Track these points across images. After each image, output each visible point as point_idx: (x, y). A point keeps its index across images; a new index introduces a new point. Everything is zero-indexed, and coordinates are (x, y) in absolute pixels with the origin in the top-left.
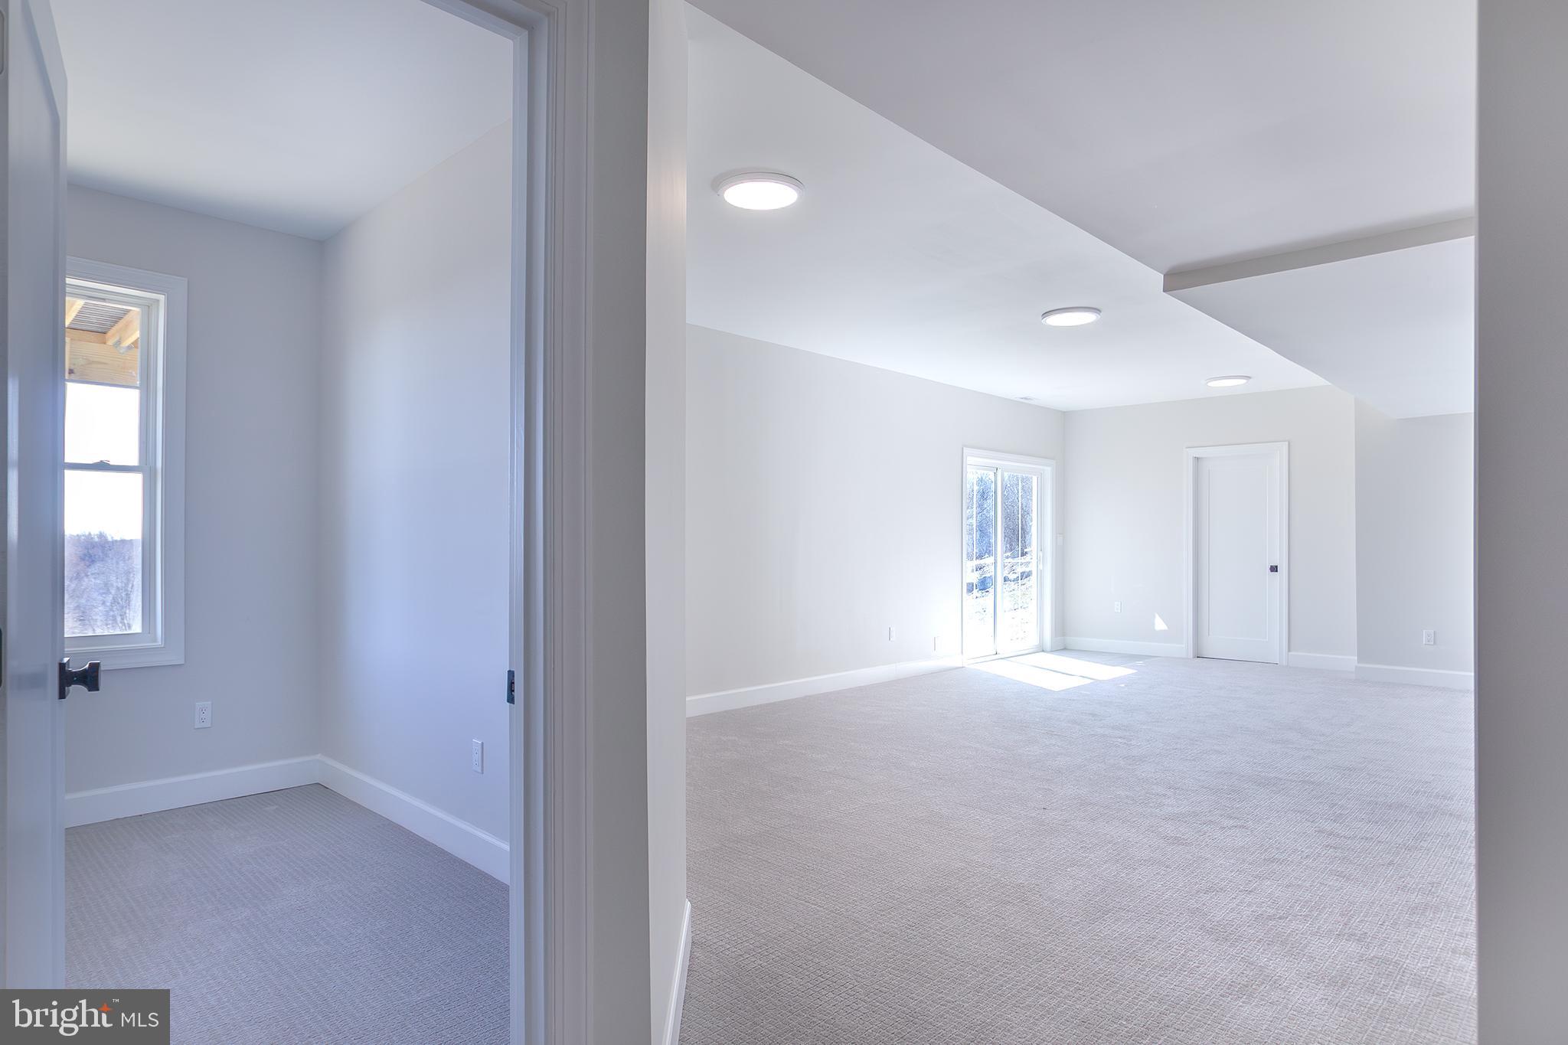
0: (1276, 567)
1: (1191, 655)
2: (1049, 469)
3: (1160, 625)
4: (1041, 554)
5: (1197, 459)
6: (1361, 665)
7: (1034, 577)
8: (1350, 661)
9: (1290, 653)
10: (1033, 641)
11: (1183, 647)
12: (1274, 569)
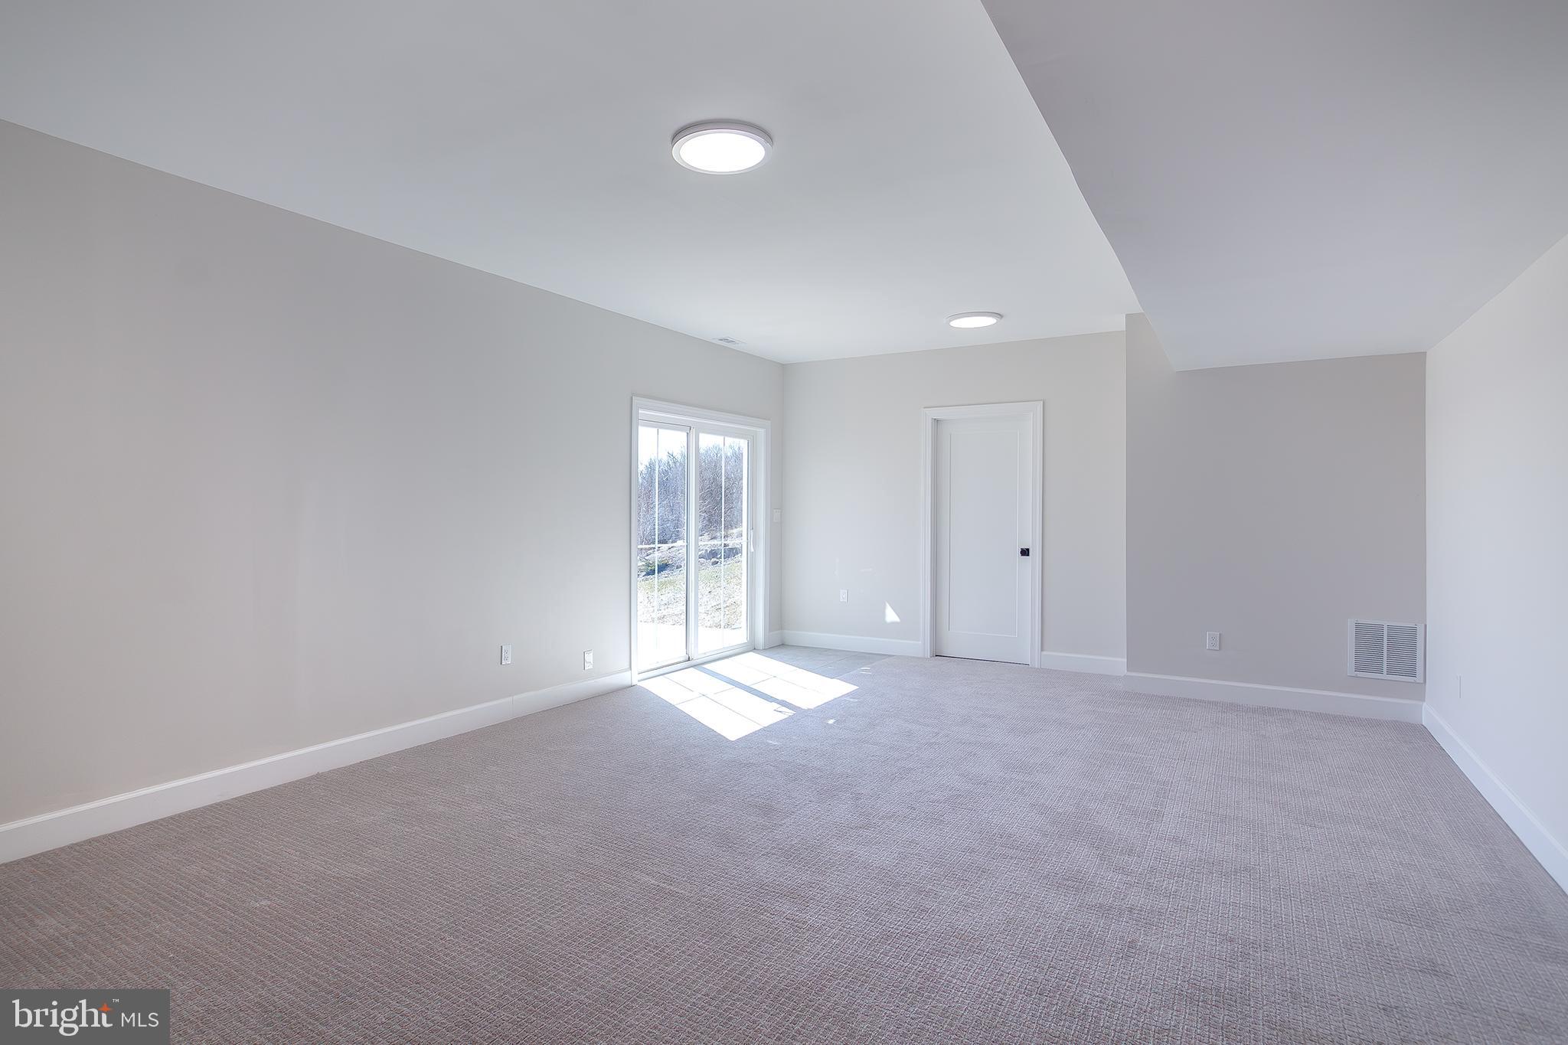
0: (1028, 550)
1: (928, 655)
2: (762, 431)
3: (891, 616)
4: (751, 533)
5: (937, 421)
6: (1129, 674)
7: (743, 558)
8: (1117, 663)
9: (1044, 653)
10: (740, 637)
11: (919, 645)
12: (1025, 552)
